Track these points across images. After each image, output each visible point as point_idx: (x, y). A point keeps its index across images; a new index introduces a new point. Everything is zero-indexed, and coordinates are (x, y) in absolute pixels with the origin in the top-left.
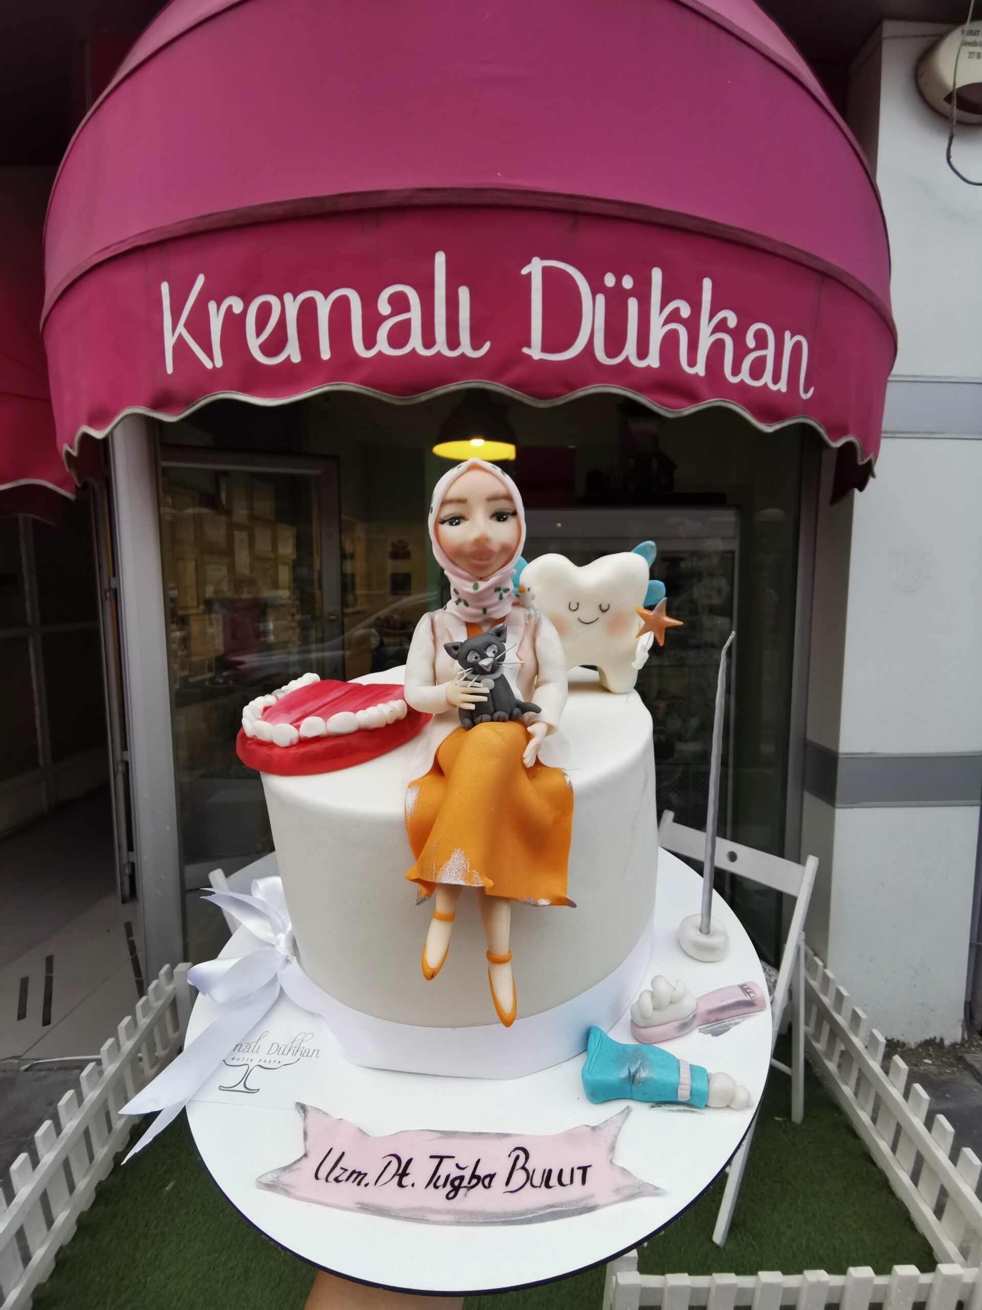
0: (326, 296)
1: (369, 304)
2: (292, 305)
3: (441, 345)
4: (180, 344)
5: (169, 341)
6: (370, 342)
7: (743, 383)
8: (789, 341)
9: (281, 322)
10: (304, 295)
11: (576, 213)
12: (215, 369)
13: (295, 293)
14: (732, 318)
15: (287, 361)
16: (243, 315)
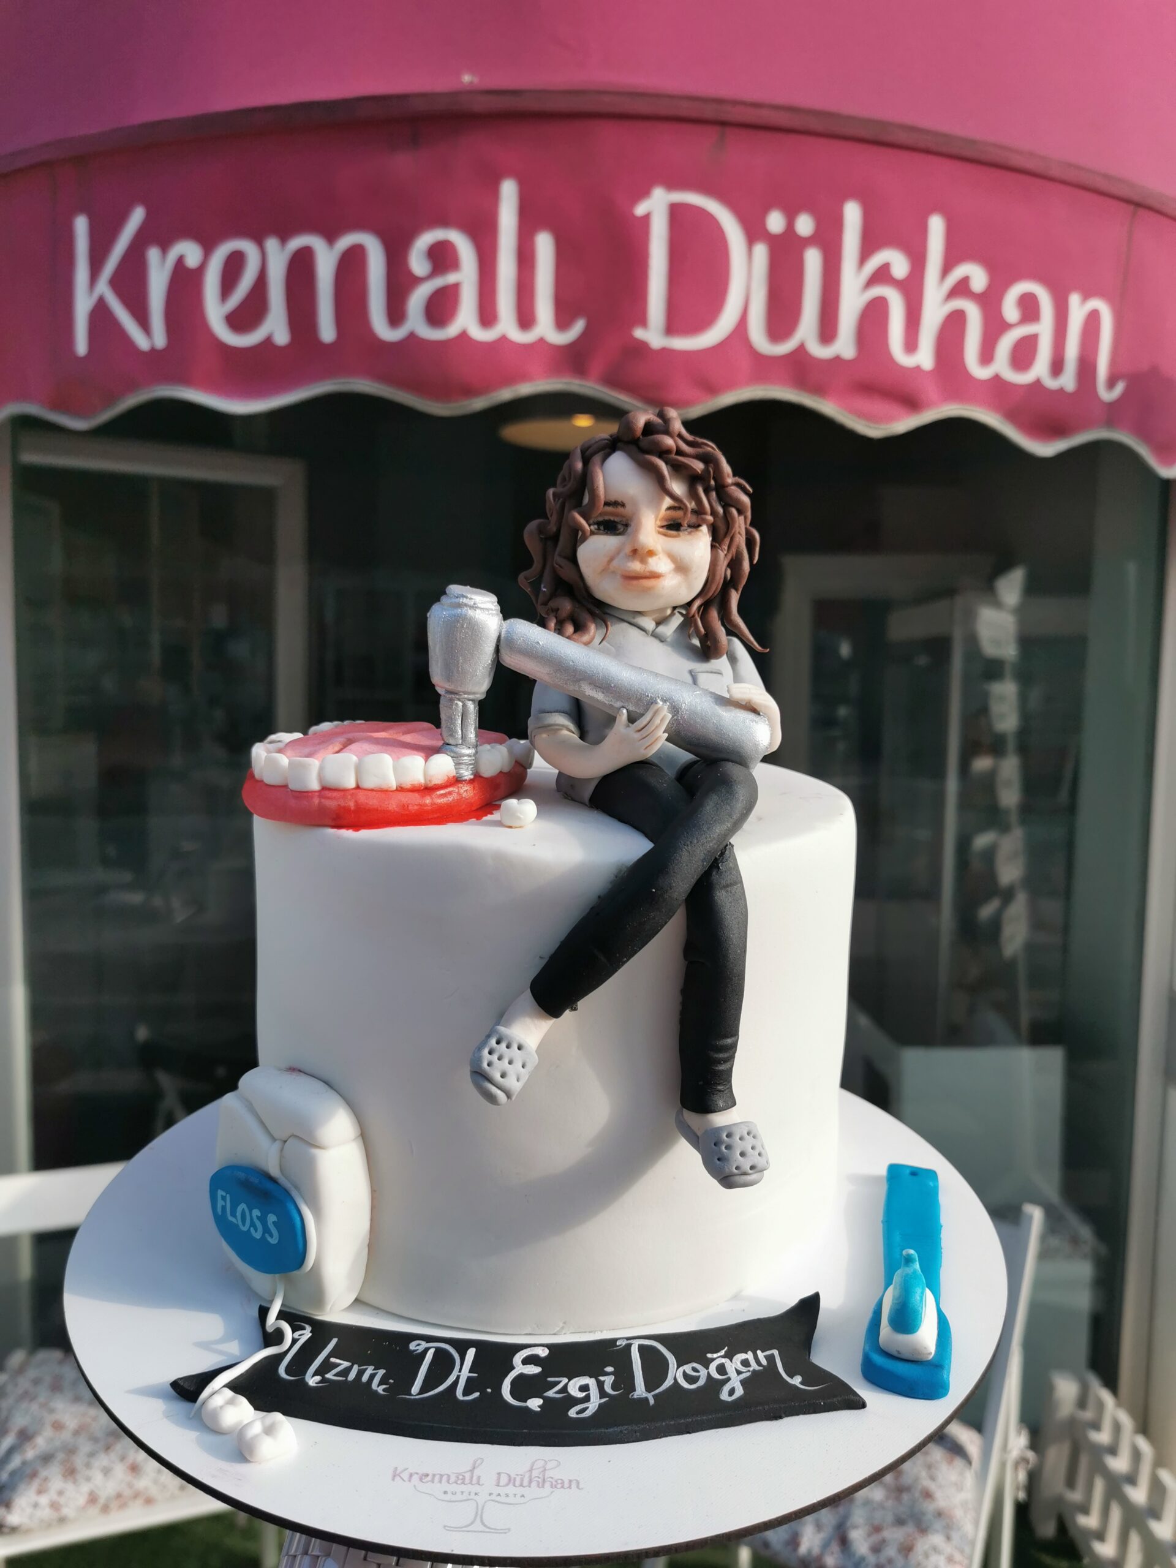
0: (330, 244)
1: (396, 256)
2: (278, 257)
3: (507, 326)
4: (101, 311)
5: (83, 305)
6: (396, 316)
7: (997, 378)
8: (1078, 309)
9: (261, 281)
10: (297, 242)
11: (723, 124)
12: (153, 350)
13: (284, 239)
14: (978, 277)
15: (268, 342)
16: (201, 270)
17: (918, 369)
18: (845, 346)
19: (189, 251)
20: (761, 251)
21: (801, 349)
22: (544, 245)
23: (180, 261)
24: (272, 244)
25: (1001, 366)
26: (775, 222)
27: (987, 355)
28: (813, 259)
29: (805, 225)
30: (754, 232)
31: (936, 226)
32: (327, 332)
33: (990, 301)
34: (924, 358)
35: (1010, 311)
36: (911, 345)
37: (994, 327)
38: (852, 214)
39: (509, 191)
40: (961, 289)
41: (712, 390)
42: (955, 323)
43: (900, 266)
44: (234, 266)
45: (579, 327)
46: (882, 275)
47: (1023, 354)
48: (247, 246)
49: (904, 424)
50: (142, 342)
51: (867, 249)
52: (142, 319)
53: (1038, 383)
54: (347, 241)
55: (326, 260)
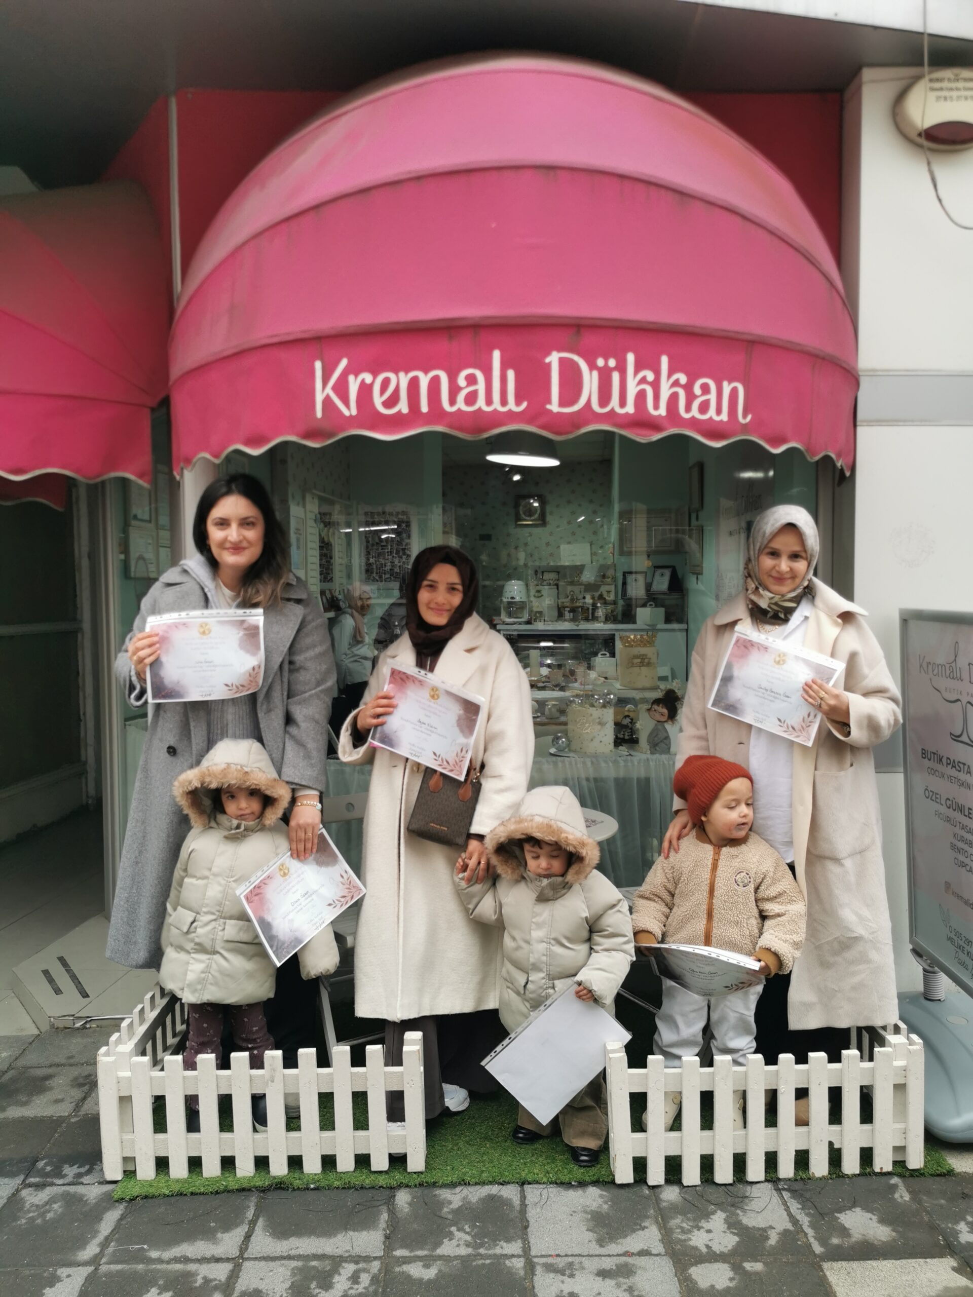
0: (426, 374)
1: (453, 379)
2: (404, 380)
3: (497, 404)
4: (327, 401)
5: (319, 398)
6: (452, 402)
7: (693, 417)
8: (727, 388)
9: (397, 389)
10: (412, 374)
11: (578, 326)
12: (351, 416)
13: (407, 372)
14: (683, 378)
15: (399, 412)
16: (372, 385)
17: (660, 416)
18: (630, 409)
19: (368, 377)
20: (595, 374)
21: (612, 410)
22: (511, 374)
23: (363, 381)
24: (402, 375)
25: (695, 412)
26: (600, 362)
27: (688, 409)
28: (616, 376)
29: (612, 363)
30: (592, 366)
31: (665, 360)
32: (424, 408)
33: (688, 388)
34: (662, 411)
35: (697, 390)
36: (656, 407)
37: (691, 398)
38: (631, 358)
39: (496, 355)
40: (676, 383)
41: (578, 427)
42: (674, 398)
43: (650, 376)
44: (386, 383)
45: (524, 405)
46: (643, 380)
47: (704, 407)
48: (391, 375)
49: (656, 437)
50: (346, 412)
51: (637, 371)
52: (347, 403)
53: (711, 418)
54: (432, 373)
55: (424, 381)
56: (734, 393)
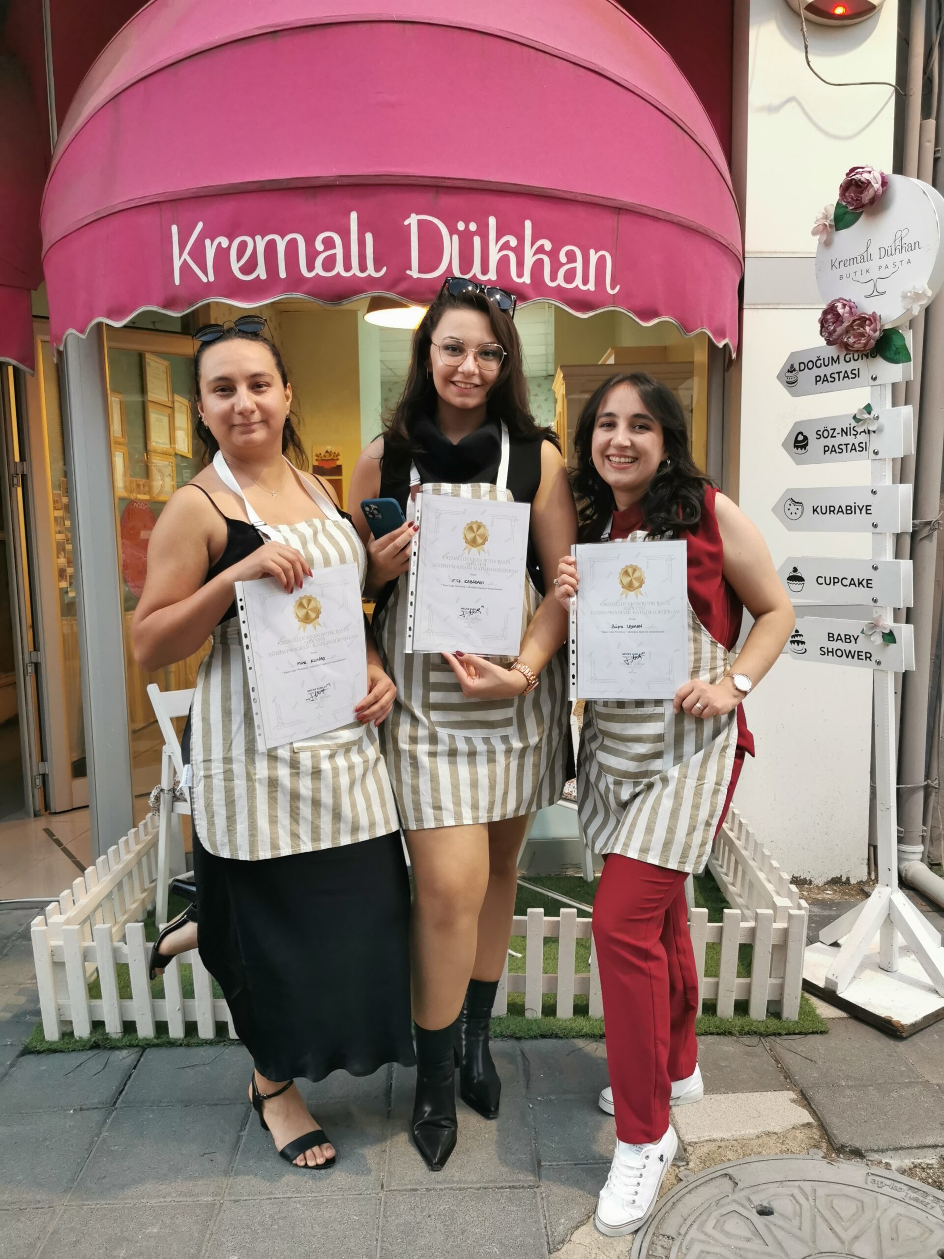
0: (283, 237)
1: (310, 243)
2: (261, 243)
3: (355, 270)
4: (185, 266)
5: (177, 264)
6: (311, 267)
7: (559, 286)
8: (594, 256)
9: (254, 253)
10: (269, 237)
11: (437, 186)
12: (208, 283)
13: (263, 236)
14: (548, 246)
15: (258, 278)
16: (229, 248)
17: (524, 283)
18: (492, 275)
19: (224, 242)
20: (455, 238)
22: (369, 237)
23: (220, 245)
24: (258, 238)
25: (560, 281)
26: (461, 226)
27: (554, 278)
28: (477, 241)
29: (473, 227)
30: (453, 231)
31: (528, 224)
32: (283, 274)
33: (553, 255)
34: (527, 279)
35: (563, 258)
36: (520, 274)
37: (556, 265)
38: (492, 221)
39: (354, 216)
40: (540, 250)
42: (538, 264)
43: (513, 242)
44: (243, 247)
45: (385, 269)
46: (506, 246)
47: (570, 276)
48: (248, 239)
50: (205, 280)
51: (499, 236)
52: (204, 269)
53: (577, 288)
54: (289, 237)
55: (281, 245)
56: (601, 261)
